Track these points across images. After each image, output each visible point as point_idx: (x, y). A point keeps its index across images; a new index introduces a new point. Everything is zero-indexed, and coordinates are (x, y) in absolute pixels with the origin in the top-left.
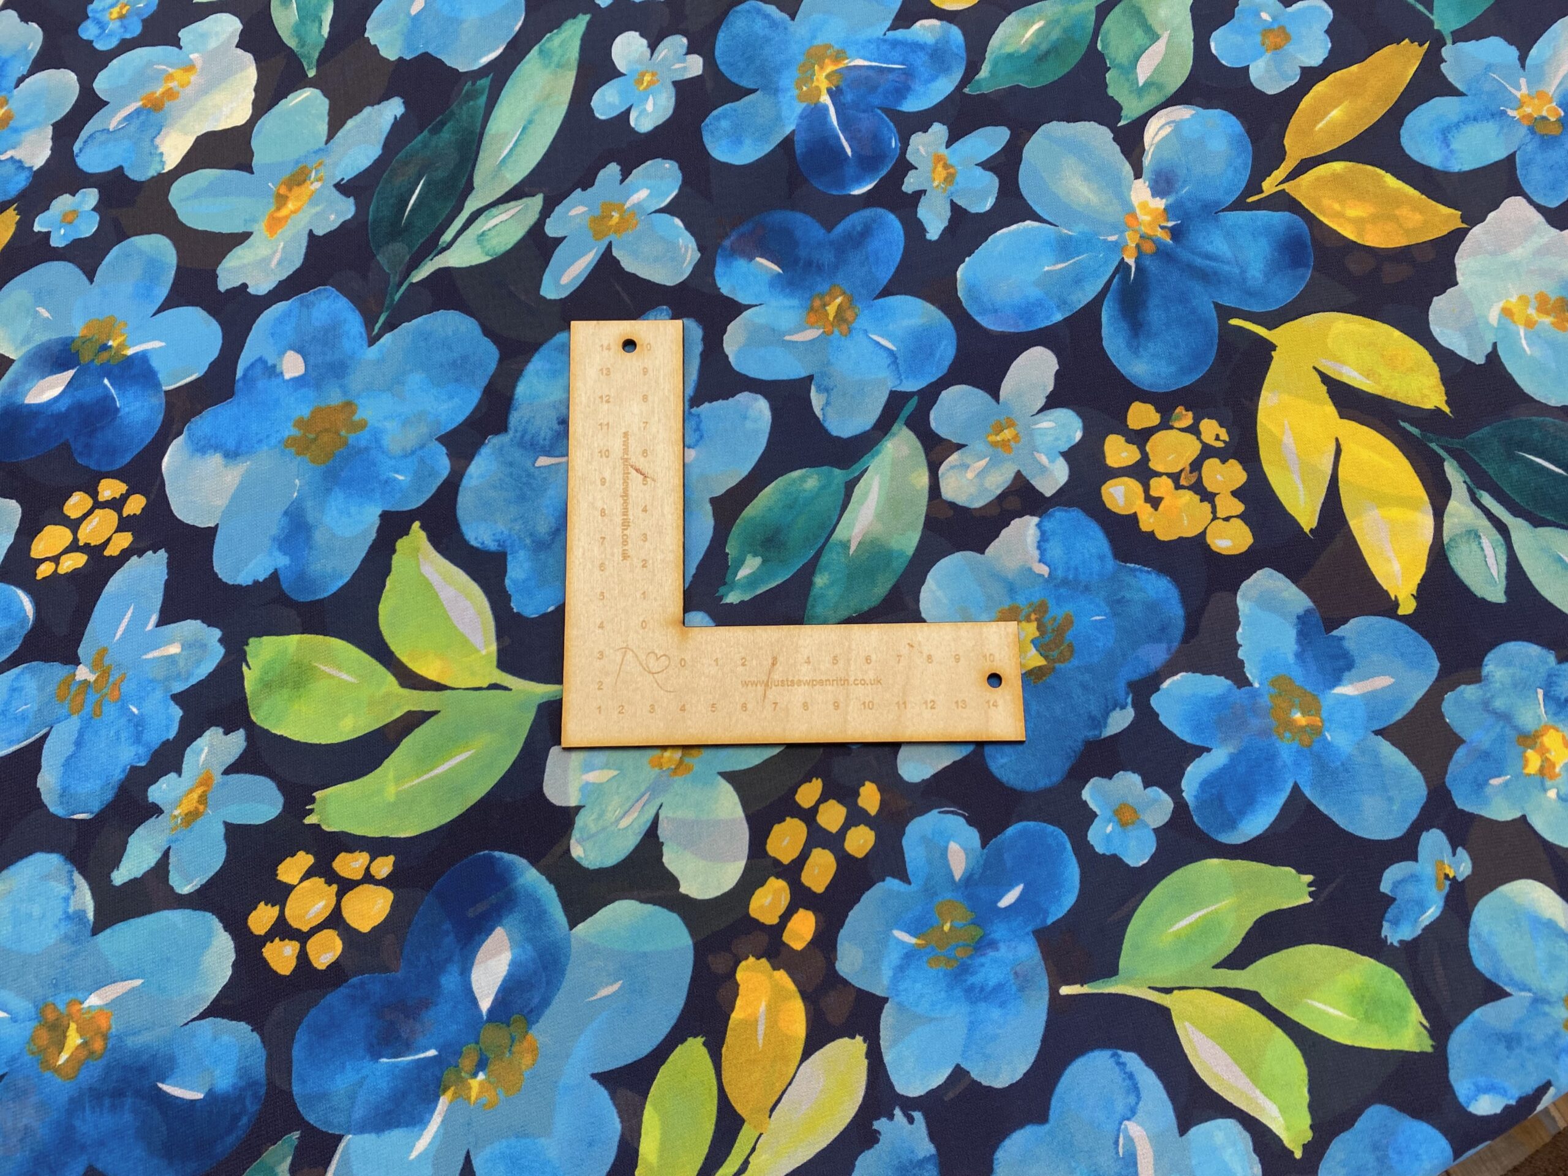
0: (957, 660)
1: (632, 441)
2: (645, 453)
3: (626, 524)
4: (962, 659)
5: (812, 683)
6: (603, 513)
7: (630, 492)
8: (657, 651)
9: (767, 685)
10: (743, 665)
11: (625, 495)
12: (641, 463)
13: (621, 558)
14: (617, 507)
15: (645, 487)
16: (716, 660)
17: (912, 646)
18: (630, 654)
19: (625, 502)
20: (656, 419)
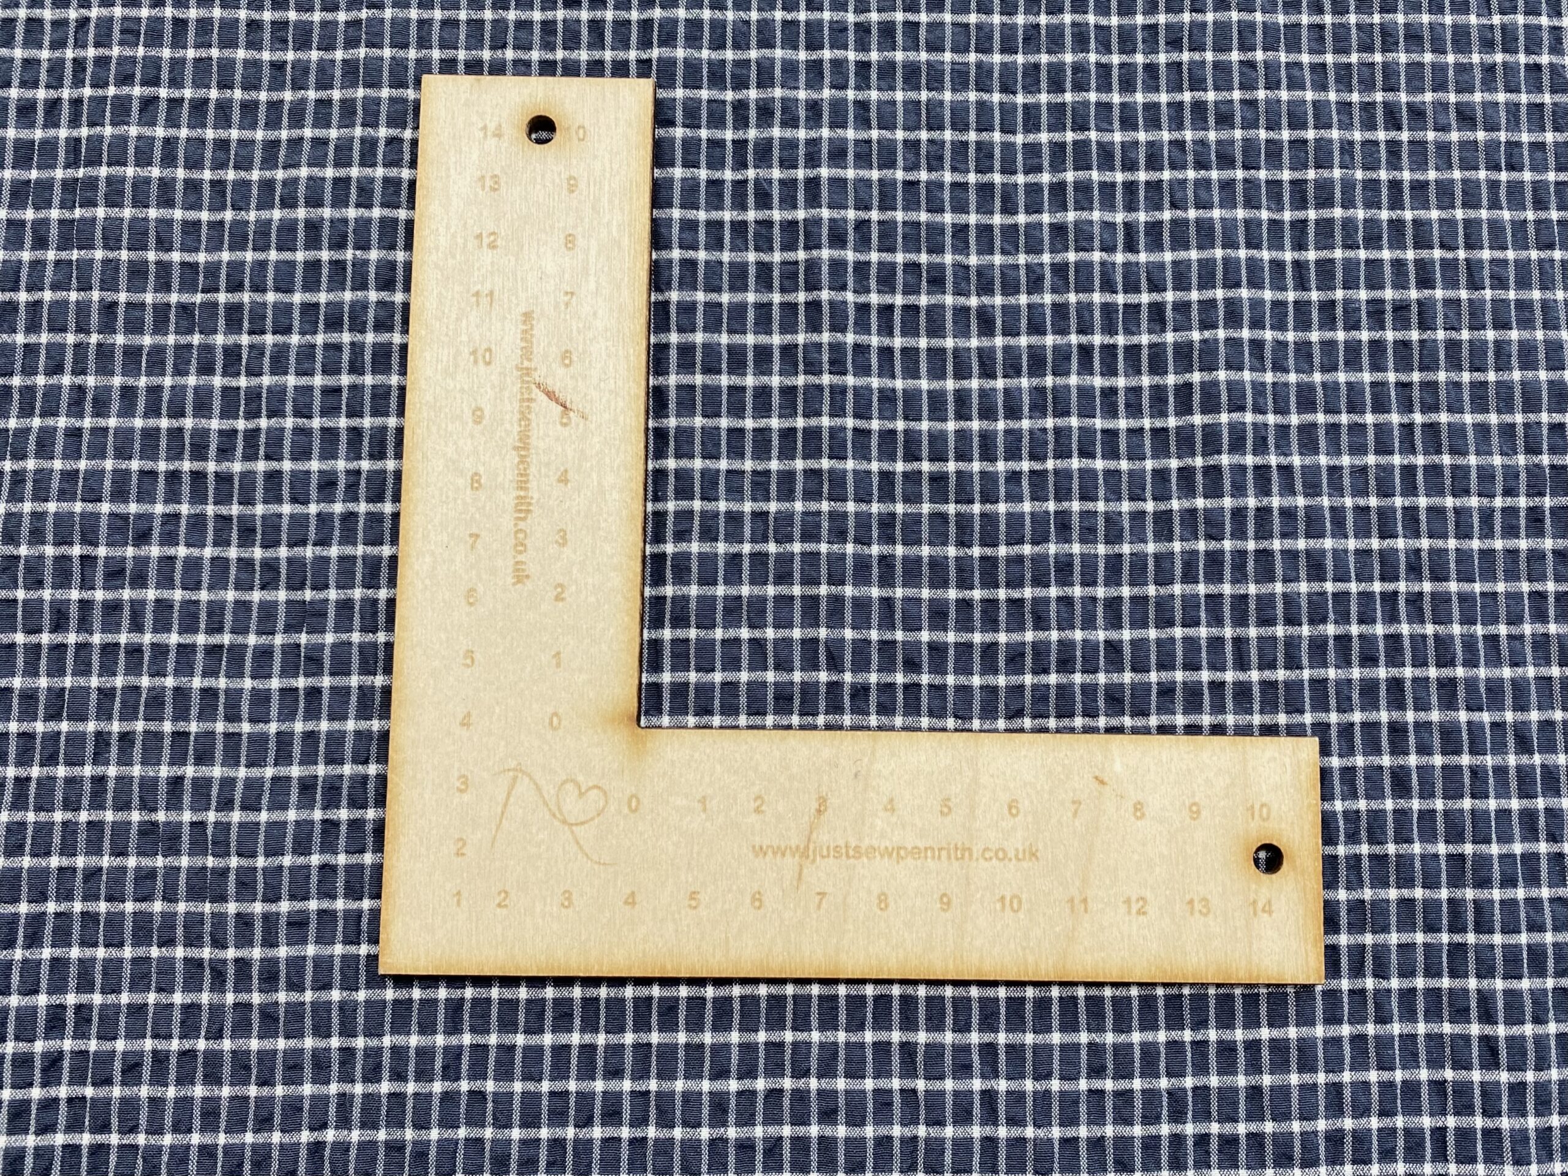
0: (1195, 811)
1: (540, 329)
2: (566, 357)
3: (523, 508)
4: (1205, 813)
5: (897, 853)
6: (475, 482)
7: (533, 441)
8: (580, 778)
9: (805, 854)
10: (758, 810)
11: (523, 445)
12: (559, 379)
13: (510, 580)
14: (506, 467)
15: (566, 432)
16: (703, 801)
17: (1102, 782)
18: (523, 786)
19: (523, 460)
20: (592, 286)
